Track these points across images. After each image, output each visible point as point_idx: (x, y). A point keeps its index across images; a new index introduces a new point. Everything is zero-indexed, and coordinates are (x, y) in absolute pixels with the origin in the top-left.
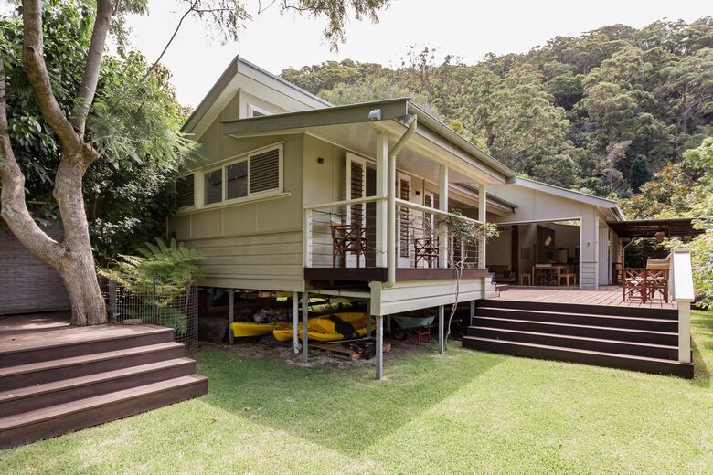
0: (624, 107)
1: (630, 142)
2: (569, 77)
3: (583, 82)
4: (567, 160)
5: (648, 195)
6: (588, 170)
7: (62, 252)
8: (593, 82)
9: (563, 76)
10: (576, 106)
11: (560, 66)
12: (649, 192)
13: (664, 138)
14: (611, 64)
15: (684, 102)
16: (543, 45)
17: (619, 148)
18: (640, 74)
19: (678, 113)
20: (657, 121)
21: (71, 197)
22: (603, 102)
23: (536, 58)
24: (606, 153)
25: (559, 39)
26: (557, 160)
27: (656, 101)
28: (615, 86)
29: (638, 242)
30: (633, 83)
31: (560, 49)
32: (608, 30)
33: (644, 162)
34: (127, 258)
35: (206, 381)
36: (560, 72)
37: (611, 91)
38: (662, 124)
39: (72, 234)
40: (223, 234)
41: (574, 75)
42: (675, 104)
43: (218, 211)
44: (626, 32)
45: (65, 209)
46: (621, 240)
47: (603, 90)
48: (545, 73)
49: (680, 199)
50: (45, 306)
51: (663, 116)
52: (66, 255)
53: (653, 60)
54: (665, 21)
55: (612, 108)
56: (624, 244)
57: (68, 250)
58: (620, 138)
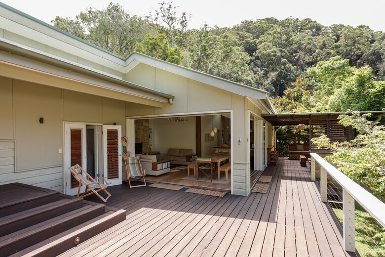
0: (275, 56)
1: (278, 72)
2: (251, 40)
3: (257, 42)
4: (250, 80)
5: (289, 97)
6: (260, 86)
8: (261, 42)
9: (249, 39)
10: (254, 54)
11: (247, 34)
12: (289, 94)
13: (292, 72)
14: (269, 34)
15: (300, 55)
16: (240, 24)
17: (273, 75)
18: (281, 41)
19: (298, 60)
20: (289, 64)
22: (265, 52)
23: (236, 29)
24: (268, 78)
25: (246, 21)
26: (245, 79)
27: (288, 54)
28: (271, 44)
29: (283, 127)
30: (278, 44)
31: (247, 26)
32: (268, 20)
33: (283, 83)
36: (247, 37)
37: (268, 47)
38: (291, 65)
41: (253, 39)
42: (296, 56)
44: (275, 22)
46: (273, 127)
47: (266, 46)
48: (240, 37)
49: (307, 99)
51: (291, 62)
53: (287, 34)
54: (291, 18)
55: (269, 55)
56: (276, 128)
58: (273, 70)
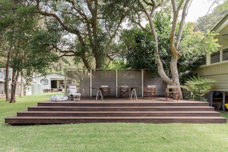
7: (172, 81)
21: (174, 67)
34: (187, 82)
35: (226, 119)
39: (175, 76)
40: (220, 73)
43: (219, 65)
45: (173, 70)
50: (161, 95)
52: (173, 82)
57: (174, 80)
